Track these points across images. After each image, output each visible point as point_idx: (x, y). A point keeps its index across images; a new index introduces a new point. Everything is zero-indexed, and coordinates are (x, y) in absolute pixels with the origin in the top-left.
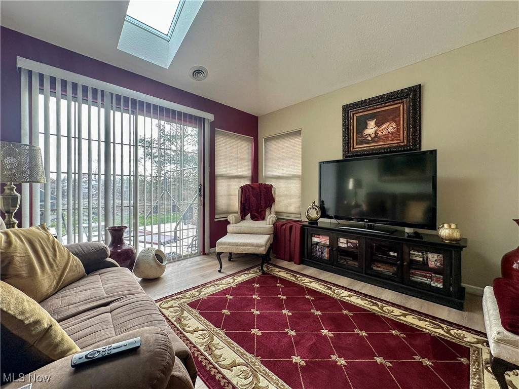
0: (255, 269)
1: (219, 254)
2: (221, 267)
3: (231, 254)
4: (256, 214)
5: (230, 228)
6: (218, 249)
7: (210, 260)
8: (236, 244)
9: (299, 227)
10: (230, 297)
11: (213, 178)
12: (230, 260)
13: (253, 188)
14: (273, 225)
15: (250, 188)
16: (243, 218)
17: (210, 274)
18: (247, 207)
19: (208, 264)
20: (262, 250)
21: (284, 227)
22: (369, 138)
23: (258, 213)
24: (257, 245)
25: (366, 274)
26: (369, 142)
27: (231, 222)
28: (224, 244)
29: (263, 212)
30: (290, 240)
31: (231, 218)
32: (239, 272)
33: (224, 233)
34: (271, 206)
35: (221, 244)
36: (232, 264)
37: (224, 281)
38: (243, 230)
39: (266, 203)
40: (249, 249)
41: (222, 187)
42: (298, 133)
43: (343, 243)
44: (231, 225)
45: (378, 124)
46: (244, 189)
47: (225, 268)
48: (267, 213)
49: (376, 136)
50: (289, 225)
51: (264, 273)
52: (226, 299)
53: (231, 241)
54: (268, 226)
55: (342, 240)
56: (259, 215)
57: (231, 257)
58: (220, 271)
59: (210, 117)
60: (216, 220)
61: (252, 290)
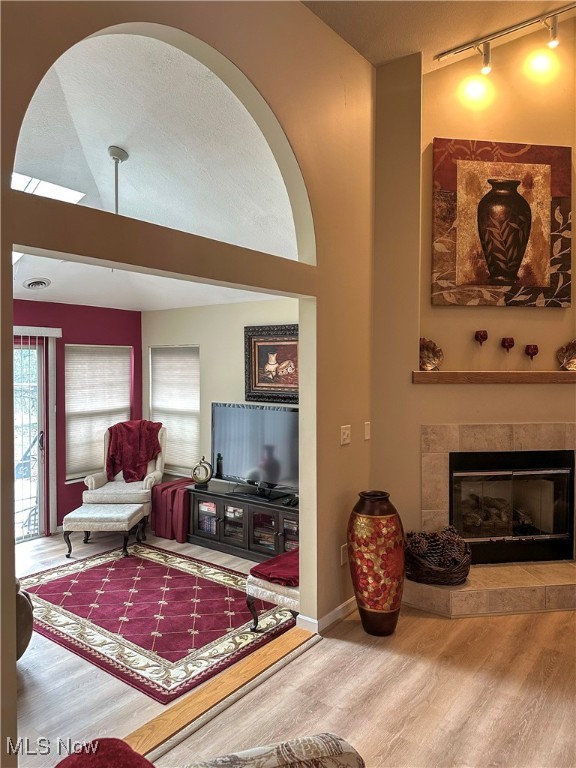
0: (117, 552)
1: (67, 534)
2: (70, 551)
3: (87, 533)
4: (132, 471)
5: (86, 496)
6: (65, 528)
7: (56, 542)
8: (90, 520)
9: (183, 492)
10: (74, 581)
11: (62, 419)
12: (86, 542)
13: (129, 429)
14: (153, 489)
15: (124, 429)
16: (111, 477)
17: (55, 560)
18: (118, 462)
19: (54, 548)
20: (124, 527)
21: (165, 492)
22: (271, 376)
23: (135, 469)
24: (118, 521)
25: (249, 549)
26: (269, 381)
27: (90, 487)
28: (75, 520)
29: (143, 468)
30: (172, 511)
31: (89, 481)
32: (94, 556)
33: (78, 503)
34: (156, 459)
35: (69, 520)
36: (88, 546)
37: (71, 567)
38: (106, 498)
39: (148, 453)
40: (106, 526)
41: (77, 433)
42: (194, 351)
43: (231, 513)
44: (89, 492)
45: (279, 361)
46: (114, 433)
47: (75, 553)
48: (150, 469)
49: (277, 375)
50: (170, 490)
51: (127, 556)
52: (70, 584)
53: (84, 516)
54: (142, 491)
55: (231, 509)
56: (135, 474)
57: (87, 537)
58: (68, 556)
59: (55, 333)
60: (66, 483)
61: (104, 574)
